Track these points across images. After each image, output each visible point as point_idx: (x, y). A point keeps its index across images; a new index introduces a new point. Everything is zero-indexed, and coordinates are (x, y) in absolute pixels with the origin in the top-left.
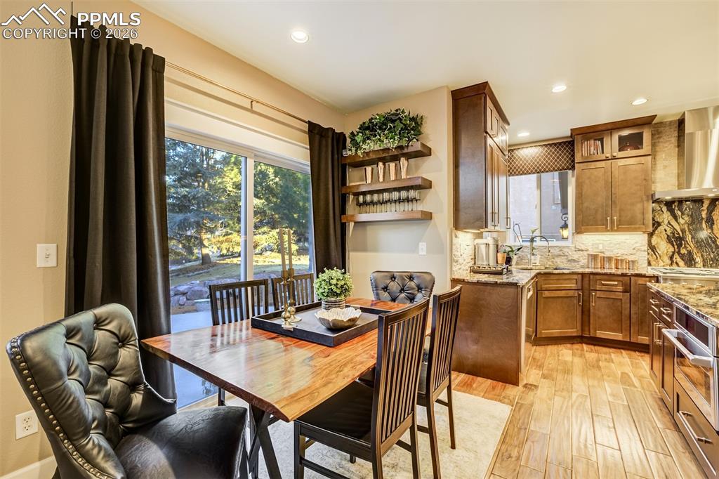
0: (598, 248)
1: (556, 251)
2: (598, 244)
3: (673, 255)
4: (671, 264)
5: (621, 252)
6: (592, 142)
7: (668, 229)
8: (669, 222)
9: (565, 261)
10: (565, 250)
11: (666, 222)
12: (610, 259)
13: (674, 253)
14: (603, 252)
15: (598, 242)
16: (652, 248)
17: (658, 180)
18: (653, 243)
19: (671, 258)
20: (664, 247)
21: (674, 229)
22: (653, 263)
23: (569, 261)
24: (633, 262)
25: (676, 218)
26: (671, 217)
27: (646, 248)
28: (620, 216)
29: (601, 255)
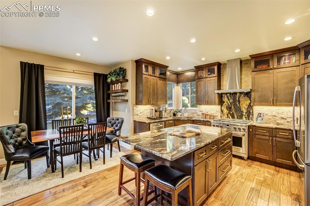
0: (206, 111)
1: (194, 112)
2: (206, 109)
3: (228, 114)
4: (227, 118)
5: (213, 112)
6: (201, 71)
7: (227, 104)
8: (227, 102)
9: (196, 115)
10: (197, 111)
11: (226, 101)
12: (208, 115)
13: (228, 113)
14: (207, 112)
15: (206, 108)
16: (222, 111)
17: (224, 85)
18: (222, 109)
19: (227, 115)
20: (226, 111)
21: (228, 104)
22: (222, 117)
23: (198, 115)
24: (215, 116)
25: (229, 100)
26: (227, 100)
27: (220, 111)
28: (208, 99)
29: (205, 113)
